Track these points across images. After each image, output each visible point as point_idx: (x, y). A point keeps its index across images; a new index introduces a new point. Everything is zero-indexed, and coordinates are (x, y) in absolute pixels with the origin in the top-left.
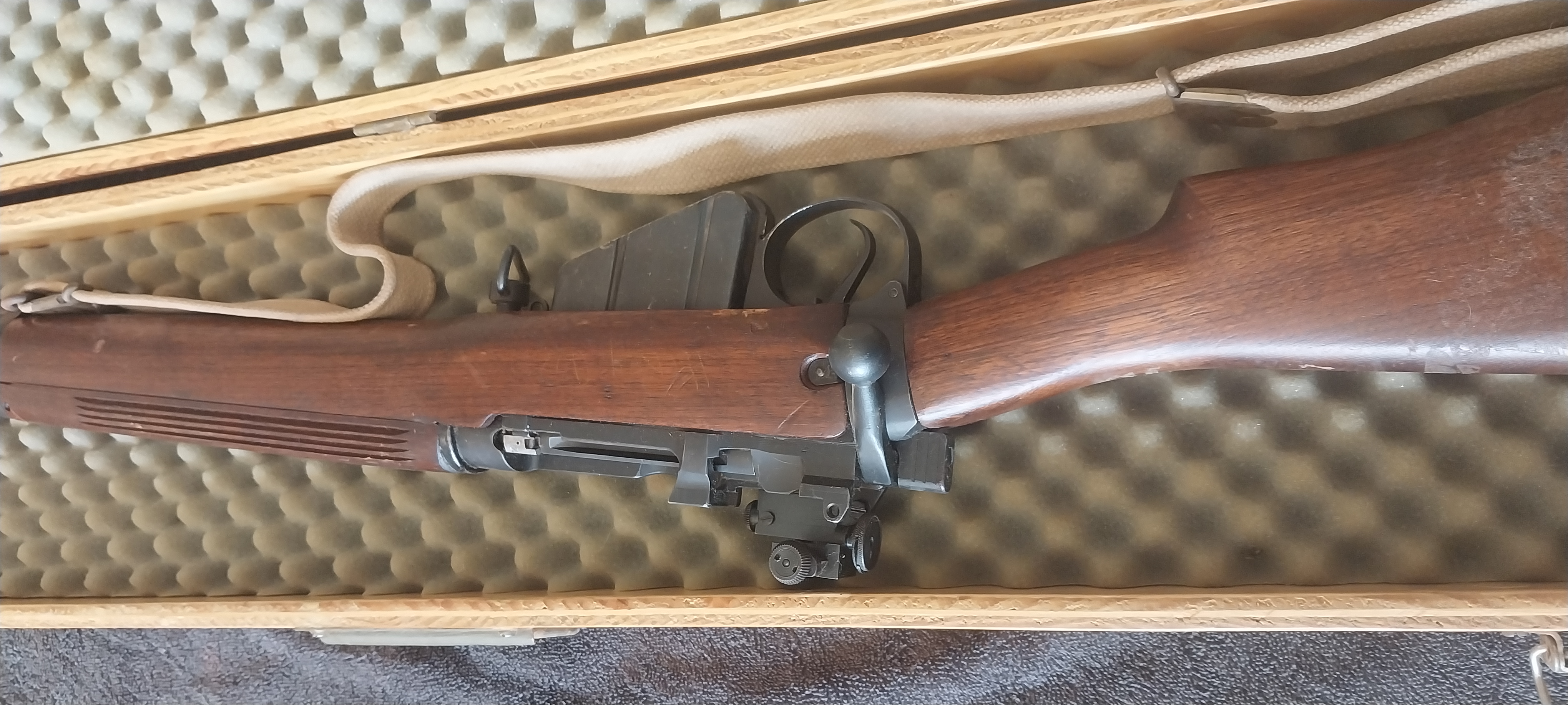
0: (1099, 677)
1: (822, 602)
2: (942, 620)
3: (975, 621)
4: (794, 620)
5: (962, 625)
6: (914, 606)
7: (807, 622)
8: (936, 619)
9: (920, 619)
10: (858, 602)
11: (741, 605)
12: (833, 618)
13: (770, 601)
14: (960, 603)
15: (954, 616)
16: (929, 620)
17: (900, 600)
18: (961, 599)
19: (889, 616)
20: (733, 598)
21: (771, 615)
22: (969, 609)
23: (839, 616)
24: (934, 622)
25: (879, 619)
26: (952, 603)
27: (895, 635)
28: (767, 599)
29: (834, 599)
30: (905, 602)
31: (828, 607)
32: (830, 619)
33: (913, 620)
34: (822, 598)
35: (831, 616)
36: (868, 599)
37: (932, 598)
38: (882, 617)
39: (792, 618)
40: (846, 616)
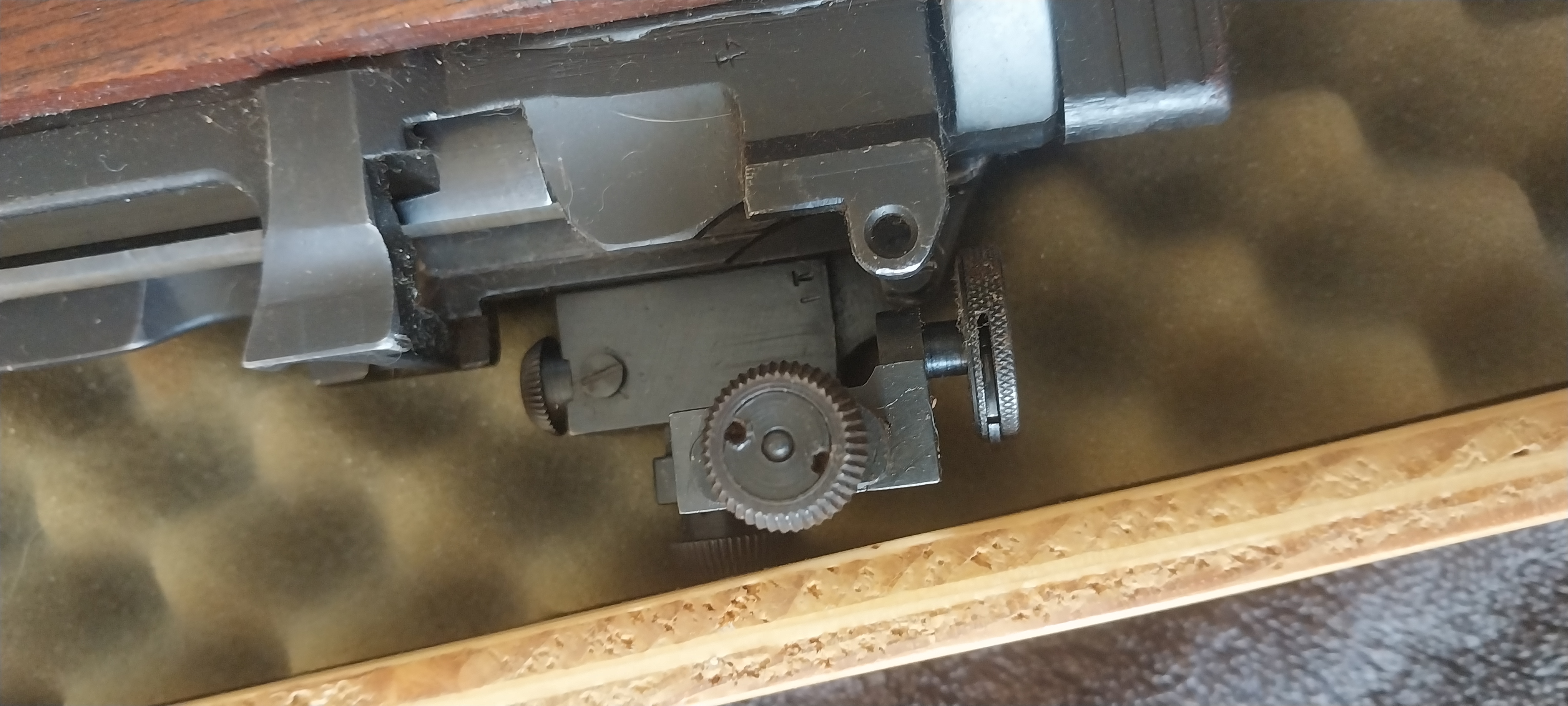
0: (1479, 670)
1: (813, 591)
2: (1270, 551)
3: (1392, 529)
4: (716, 680)
5: (1350, 553)
6: (1159, 525)
7: (765, 675)
8: (1252, 555)
9: (1193, 567)
10: (947, 559)
11: (504, 669)
12: (867, 637)
13: (613, 629)
14: (1329, 478)
15: (1318, 529)
16: (1226, 564)
17: (1103, 518)
18: (1327, 462)
19: (1071, 586)
20: (470, 653)
21: (625, 684)
22: (1365, 487)
23: (885, 624)
24: (1247, 566)
25: (1037, 599)
26: (1298, 484)
27: (920, 689)
28: (601, 626)
29: (854, 569)
30: (1125, 522)
31: (837, 601)
32: (850, 645)
33: (1167, 578)
34: (811, 574)
35: (852, 633)
36: (982, 539)
37: (1220, 485)
38: (1047, 591)
39: (710, 675)
40: (911, 618)
